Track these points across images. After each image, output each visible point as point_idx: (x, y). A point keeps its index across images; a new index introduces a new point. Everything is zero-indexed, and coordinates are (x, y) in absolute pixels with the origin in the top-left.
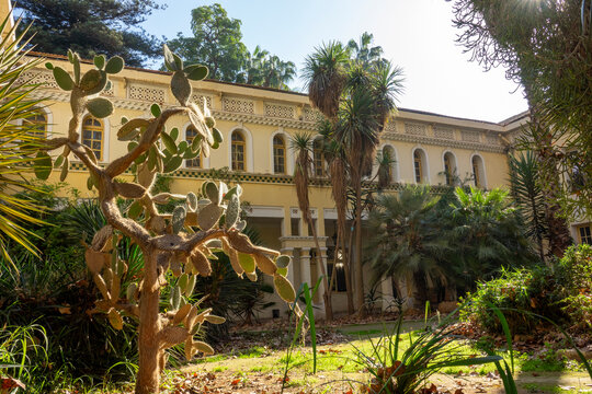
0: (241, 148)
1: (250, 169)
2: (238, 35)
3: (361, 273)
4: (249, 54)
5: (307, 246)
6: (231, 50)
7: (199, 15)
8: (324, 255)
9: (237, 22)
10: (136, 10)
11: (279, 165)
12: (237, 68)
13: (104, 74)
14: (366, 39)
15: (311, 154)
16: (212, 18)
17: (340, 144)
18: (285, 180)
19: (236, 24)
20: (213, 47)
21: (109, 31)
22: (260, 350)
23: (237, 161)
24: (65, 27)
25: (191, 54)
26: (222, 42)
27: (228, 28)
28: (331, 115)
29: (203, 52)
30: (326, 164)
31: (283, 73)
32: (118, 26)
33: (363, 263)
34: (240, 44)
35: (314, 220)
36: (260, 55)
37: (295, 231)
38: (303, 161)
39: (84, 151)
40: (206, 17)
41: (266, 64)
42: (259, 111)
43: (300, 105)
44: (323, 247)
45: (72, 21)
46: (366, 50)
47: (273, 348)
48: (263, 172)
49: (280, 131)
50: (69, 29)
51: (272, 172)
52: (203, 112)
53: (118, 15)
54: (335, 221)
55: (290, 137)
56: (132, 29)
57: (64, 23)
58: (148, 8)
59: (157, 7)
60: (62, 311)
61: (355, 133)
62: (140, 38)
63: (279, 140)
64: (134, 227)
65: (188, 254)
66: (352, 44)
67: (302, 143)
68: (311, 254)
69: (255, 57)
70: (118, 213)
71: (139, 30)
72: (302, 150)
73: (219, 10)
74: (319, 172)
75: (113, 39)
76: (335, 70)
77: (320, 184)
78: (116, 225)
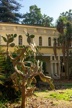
0: (41, 40)
1: (43, 45)
2: (40, 12)
3: (69, 70)
4: (42, 16)
5: (56, 63)
6: (38, 15)
7: (31, 8)
8: (60, 64)
9: (40, 9)
10: (18, 8)
11: (50, 44)
12: (40, 19)
13: (13, 38)
14: (70, 11)
15: (57, 42)
16: (34, 8)
17: (64, 40)
18: (51, 48)
19: (39, 9)
20: (34, 15)
21: (12, 13)
22: (46, 90)
23: (40, 44)
24: (3, 13)
25: (29, 17)
26: (36, 14)
27: (38, 10)
28: (62, 33)
29: (32, 16)
30: (60, 44)
31: (50, 20)
32: (14, 12)
33: (69, 68)
34: (40, 14)
35: (57, 57)
36: (45, 16)
37: (53, 59)
38: (55, 44)
39: (10, 55)
40: (33, 8)
41: (47, 18)
42: (45, 32)
43: (54, 30)
44: (59, 62)
45: (4, 11)
46: (70, 13)
47: (49, 90)
48: (46, 46)
49: (50, 36)
50: (4, 13)
51: (48, 46)
52: (34, 45)
53: (14, 9)
54: (62, 57)
55: (52, 38)
56: (17, 12)
57: (3, 12)
58: (20, 7)
59: (22, 7)
60: (6, 87)
61: (68, 38)
62: (18, 14)
63: (50, 38)
64: (20, 73)
65: (31, 79)
66: (67, 12)
67: (55, 40)
68: (57, 64)
69: (44, 17)
70: (17, 69)
71: (18, 12)
72: (55, 41)
73: (36, 6)
74: (59, 45)
75: (13, 15)
76: (63, 23)
77: (59, 48)
78: (17, 72)
